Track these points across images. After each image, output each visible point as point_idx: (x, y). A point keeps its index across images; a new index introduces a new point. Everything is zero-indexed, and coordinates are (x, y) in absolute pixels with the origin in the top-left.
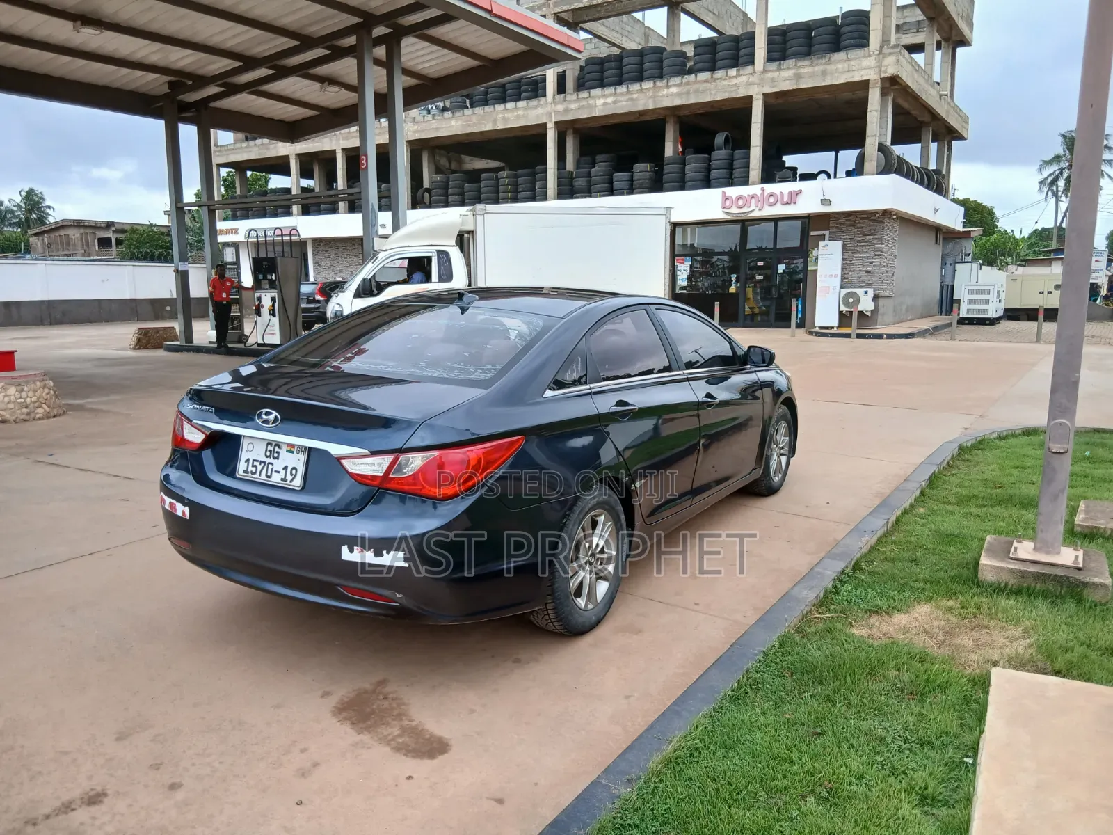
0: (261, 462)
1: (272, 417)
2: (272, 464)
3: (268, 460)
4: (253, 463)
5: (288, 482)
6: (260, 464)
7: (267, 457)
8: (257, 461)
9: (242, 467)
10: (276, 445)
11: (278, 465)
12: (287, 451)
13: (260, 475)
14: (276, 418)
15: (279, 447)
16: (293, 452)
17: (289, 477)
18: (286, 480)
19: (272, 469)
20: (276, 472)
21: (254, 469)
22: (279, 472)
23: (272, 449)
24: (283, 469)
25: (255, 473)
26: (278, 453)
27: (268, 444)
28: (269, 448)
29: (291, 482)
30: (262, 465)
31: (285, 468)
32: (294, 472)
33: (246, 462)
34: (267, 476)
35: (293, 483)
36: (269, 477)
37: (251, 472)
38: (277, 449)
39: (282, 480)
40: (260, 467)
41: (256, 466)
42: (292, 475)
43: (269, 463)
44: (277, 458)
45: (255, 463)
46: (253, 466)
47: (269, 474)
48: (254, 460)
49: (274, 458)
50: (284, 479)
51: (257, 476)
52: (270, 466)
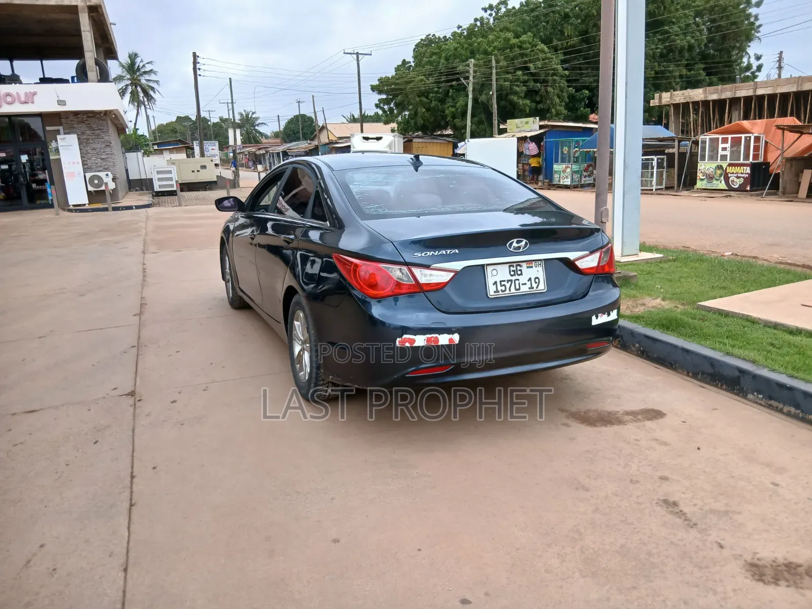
0: (508, 281)
1: (523, 243)
2: (518, 280)
3: (513, 278)
4: (501, 283)
5: (535, 289)
6: (508, 283)
7: (512, 276)
8: (504, 281)
9: (491, 290)
10: (517, 266)
11: (523, 279)
12: (528, 267)
13: (510, 291)
14: (526, 243)
15: (520, 266)
16: (532, 267)
17: (535, 285)
18: (533, 288)
19: (519, 284)
20: (523, 284)
21: (503, 288)
22: (525, 284)
23: (515, 269)
24: (528, 281)
25: (505, 290)
26: (521, 270)
27: (510, 266)
28: (512, 269)
29: (537, 288)
30: (510, 282)
31: (530, 279)
32: (537, 280)
33: (494, 284)
34: (516, 289)
35: (539, 288)
36: (519, 289)
37: (501, 290)
38: (519, 268)
39: (529, 288)
40: (508, 285)
41: (504, 285)
42: (536, 283)
43: (515, 280)
44: (521, 274)
45: (503, 283)
46: (501, 286)
47: (517, 287)
48: (501, 281)
49: (519, 275)
50: (532, 288)
51: (508, 291)
52: (517, 282)
